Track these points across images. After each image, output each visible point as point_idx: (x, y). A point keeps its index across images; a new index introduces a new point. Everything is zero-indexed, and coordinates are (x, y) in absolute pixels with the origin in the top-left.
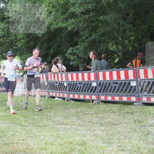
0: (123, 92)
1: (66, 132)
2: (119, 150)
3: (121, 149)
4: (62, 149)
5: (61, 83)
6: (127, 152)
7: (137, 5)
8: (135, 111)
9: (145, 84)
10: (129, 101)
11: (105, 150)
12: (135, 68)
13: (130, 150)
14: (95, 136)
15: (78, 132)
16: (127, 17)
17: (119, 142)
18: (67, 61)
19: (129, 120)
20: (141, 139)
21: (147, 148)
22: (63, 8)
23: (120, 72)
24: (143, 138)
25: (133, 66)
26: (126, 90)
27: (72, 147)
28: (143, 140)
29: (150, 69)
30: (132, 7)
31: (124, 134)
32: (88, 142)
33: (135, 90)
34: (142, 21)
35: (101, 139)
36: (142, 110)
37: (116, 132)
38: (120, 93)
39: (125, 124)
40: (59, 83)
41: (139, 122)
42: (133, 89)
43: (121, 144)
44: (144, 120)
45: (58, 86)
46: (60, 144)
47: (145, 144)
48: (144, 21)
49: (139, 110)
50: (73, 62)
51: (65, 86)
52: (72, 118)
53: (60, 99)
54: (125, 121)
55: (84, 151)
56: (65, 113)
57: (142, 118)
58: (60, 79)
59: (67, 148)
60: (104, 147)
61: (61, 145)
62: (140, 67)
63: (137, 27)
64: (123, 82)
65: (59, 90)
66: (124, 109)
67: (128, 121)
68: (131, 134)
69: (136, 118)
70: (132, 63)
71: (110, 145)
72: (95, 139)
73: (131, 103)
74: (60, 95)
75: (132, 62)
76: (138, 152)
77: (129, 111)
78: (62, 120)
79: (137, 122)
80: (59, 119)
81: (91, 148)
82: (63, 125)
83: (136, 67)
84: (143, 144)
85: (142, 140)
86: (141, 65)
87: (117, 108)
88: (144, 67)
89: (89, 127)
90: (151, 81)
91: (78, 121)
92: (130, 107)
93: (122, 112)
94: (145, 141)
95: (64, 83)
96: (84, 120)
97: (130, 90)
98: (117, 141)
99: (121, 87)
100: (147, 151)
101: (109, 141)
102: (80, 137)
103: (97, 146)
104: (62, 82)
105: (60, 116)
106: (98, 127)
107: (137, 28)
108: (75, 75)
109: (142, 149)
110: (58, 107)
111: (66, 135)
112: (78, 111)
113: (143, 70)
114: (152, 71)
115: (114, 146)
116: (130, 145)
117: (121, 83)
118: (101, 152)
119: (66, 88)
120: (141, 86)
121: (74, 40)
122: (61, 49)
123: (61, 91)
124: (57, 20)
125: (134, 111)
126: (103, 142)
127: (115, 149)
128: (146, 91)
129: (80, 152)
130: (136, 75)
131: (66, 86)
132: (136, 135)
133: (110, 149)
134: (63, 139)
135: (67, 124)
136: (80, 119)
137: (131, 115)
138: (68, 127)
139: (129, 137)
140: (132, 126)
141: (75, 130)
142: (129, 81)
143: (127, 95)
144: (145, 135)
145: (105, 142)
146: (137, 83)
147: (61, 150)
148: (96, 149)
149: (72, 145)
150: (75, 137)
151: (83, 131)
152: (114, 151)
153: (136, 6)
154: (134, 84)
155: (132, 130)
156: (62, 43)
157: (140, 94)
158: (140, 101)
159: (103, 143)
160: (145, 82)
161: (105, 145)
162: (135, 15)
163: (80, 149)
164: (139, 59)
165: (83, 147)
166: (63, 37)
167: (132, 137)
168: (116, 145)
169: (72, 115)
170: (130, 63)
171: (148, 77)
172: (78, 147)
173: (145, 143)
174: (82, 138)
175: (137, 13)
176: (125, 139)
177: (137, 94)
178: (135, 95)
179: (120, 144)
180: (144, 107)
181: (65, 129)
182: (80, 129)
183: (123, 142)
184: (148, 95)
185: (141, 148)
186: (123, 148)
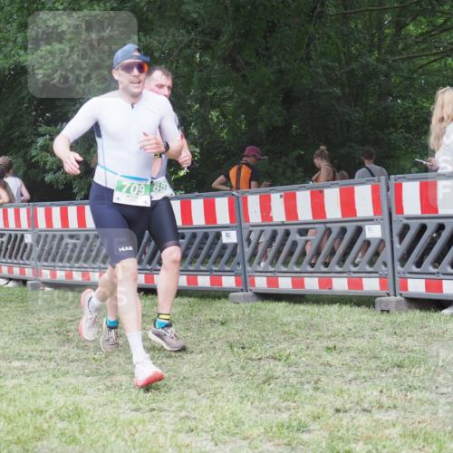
0: (199, 260)
1: (25, 379)
2: (179, 431)
3: (186, 428)
4: (12, 430)
5: (16, 236)
6: (204, 434)
7: (243, 7)
8: (234, 315)
9: (263, 240)
10: (215, 287)
11: (140, 430)
12: (234, 193)
13: (213, 430)
14: (111, 392)
15: (61, 379)
16: (214, 41)
17: (182, 408)
18: (37, 171)
19: (215, 344)
20: (246, 396)
21: (260, 422)
22: (25, 11)
23: (190, 204)
24: (251, 393)
25: (231, 187)
26: (208, 256)
27: (41, 423)
28: (251, 399)
29: (278, 195)
30: (230, 13)
31: (196, 383)
32: (89, 410)
33: (233, 255)
34: (257, 54)
35: (130, 399)
36: (253, 315)
37: (173, 379)
38: (191, 263)
39: (200, 356)
40: (10, 236)
41: (243, 348)
42: (228, 253)
43: (187, 414)
44: (258, 342)
45: (4, 245)
46: (5, 417)
47: (256, 411)
48: (264, 56)
49: (244, 314)
50: (55, 173)
51: (26, 245)
52: (45, 337)
53: (11, 284)
54: (202, 346)
55: (77, 434)
56: (25, 325)
57: (250, 336)
58: (12, 225)
59: (26, 426)
60: (135, 423)
61: (10, 420)
62: (250, 188)
63: (243, 72)
64: (200, 233)
65: (10, 257)
66: (200, 311)
67: (211, 346)
68: (218, 384)
69: (234, 336)
70: (228, 177)
71: (153, 417)
72: (112, 399)
73: (222, 295)
74: (10, 270)
75: (228, 174)
76: (234, 435)
77: (216, 318)
78: (14, 344)
79: (235, 349)
80: (6, 344)
81: (97, 425)
82: (18, 360)
83: (238, 188)
84: (249, 412)
85: (249, 400)
86: (253, 183)
87: (179, 309)
88: (262, 189)
89: (94, 366)
90: (281, 230)
91: (63, 349)
92: (218, 304)
93: (196, 319)
94: (256, 403)
95: (25, 235)
96: (81, 344)
97: (221, 256)
98: (177, 404)
99: (194, 247)
100: (262, 430)
101: (154, 406)
102: (67, 393)
103: (116, 420)
104: (19, 233)
105: (10, 333)
106: (123, 363)
107: (244, 76)
108: (56, 211)
109: (247, 426)
110: (3, 307)
111: (24, 391)
112: (64, 318)
113: (258, 196)
114: (283, 199)
115: (167, 420)
116: (211, 414)
117: (194, 236)
118: (126, 437)
119: (31, 250)
120: (252, 245)
121: (57, 110)
122: (17, 134)
123: (16, 258)
124: (5, 46)
125: (229, 316)
126: (134, 407)
127: (169, 428)
128: (266, 258)
129: (64, 439)
130: (238, 212)
131: (32, 245)
132: (231, 385)
133: (154, 427)
134: (15, 401)
135: (30, 356)
136: (69, 340)
137: (221, 328)
138: (31, 365)
139: (213, 392)
140: (223, 359)
141: (54, 375)
142: (219, 230)
143: (211, 271)
144: (257, 387)
145: (141, 406)
146: (240, 235)
147: (8, 433)
148: (112, 429)
149: (40, 419)
150: (51, 394)
151: (77, 376)
152: (165, 434)
153: (241, 9)
154: (230, 237)
155: (220, 372)
156: (21, 116)
157: (248, 268)
158: (249, 288)
159: (134, 410)
160: (262, 232)
161: (139, 415)
162: (236, 35)
163: (65, 429)
164: (247, 164)
165: (73, 423)
166: (23, 98)
167: (220, 392)
168: (172, 415)
169: (47, 331)
170: (222, 178)
171: (271, 219)
172: (60, 425)
173: (257, 408)
174: (72, 399)
175: (242, 31)
176: (199, 398)
177: (240, 268)
178: (232, 271)
179: (183, 414)
180: (260, 304)
181: (22, 372)
182: (68, 373)
183: (194, 406)
184: (271, 269)
185: (244, 424)
186: (192, 424)
